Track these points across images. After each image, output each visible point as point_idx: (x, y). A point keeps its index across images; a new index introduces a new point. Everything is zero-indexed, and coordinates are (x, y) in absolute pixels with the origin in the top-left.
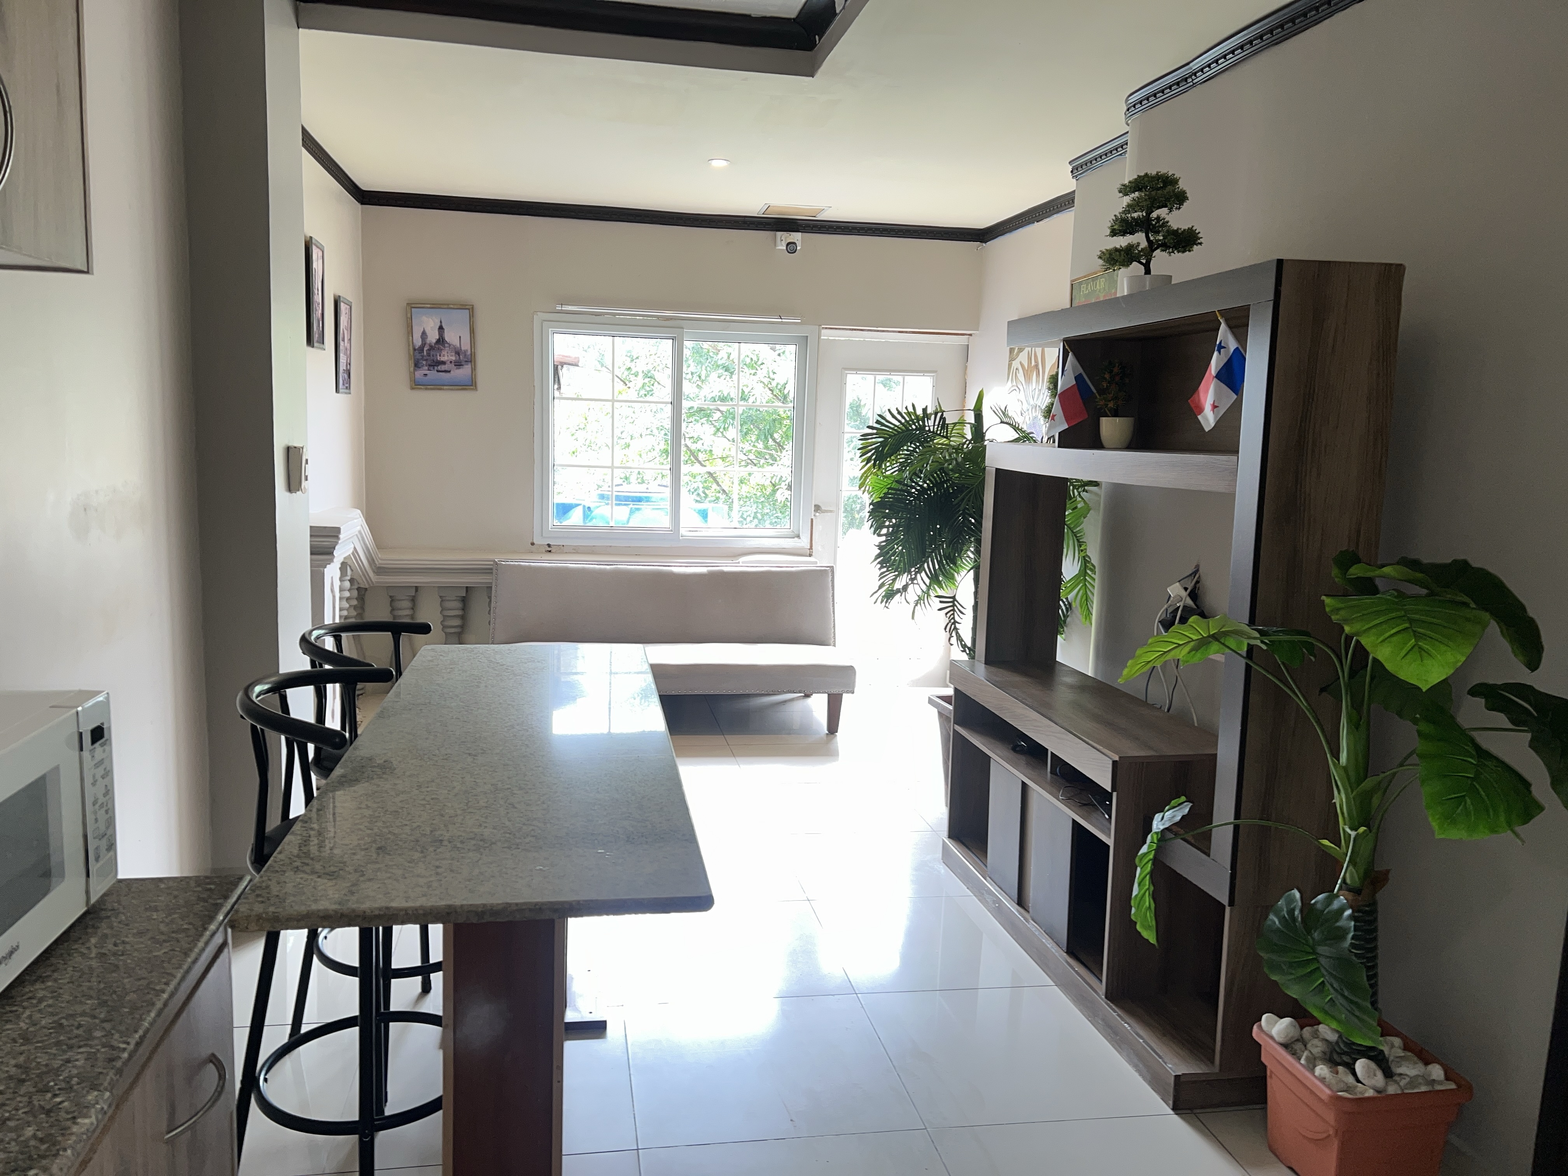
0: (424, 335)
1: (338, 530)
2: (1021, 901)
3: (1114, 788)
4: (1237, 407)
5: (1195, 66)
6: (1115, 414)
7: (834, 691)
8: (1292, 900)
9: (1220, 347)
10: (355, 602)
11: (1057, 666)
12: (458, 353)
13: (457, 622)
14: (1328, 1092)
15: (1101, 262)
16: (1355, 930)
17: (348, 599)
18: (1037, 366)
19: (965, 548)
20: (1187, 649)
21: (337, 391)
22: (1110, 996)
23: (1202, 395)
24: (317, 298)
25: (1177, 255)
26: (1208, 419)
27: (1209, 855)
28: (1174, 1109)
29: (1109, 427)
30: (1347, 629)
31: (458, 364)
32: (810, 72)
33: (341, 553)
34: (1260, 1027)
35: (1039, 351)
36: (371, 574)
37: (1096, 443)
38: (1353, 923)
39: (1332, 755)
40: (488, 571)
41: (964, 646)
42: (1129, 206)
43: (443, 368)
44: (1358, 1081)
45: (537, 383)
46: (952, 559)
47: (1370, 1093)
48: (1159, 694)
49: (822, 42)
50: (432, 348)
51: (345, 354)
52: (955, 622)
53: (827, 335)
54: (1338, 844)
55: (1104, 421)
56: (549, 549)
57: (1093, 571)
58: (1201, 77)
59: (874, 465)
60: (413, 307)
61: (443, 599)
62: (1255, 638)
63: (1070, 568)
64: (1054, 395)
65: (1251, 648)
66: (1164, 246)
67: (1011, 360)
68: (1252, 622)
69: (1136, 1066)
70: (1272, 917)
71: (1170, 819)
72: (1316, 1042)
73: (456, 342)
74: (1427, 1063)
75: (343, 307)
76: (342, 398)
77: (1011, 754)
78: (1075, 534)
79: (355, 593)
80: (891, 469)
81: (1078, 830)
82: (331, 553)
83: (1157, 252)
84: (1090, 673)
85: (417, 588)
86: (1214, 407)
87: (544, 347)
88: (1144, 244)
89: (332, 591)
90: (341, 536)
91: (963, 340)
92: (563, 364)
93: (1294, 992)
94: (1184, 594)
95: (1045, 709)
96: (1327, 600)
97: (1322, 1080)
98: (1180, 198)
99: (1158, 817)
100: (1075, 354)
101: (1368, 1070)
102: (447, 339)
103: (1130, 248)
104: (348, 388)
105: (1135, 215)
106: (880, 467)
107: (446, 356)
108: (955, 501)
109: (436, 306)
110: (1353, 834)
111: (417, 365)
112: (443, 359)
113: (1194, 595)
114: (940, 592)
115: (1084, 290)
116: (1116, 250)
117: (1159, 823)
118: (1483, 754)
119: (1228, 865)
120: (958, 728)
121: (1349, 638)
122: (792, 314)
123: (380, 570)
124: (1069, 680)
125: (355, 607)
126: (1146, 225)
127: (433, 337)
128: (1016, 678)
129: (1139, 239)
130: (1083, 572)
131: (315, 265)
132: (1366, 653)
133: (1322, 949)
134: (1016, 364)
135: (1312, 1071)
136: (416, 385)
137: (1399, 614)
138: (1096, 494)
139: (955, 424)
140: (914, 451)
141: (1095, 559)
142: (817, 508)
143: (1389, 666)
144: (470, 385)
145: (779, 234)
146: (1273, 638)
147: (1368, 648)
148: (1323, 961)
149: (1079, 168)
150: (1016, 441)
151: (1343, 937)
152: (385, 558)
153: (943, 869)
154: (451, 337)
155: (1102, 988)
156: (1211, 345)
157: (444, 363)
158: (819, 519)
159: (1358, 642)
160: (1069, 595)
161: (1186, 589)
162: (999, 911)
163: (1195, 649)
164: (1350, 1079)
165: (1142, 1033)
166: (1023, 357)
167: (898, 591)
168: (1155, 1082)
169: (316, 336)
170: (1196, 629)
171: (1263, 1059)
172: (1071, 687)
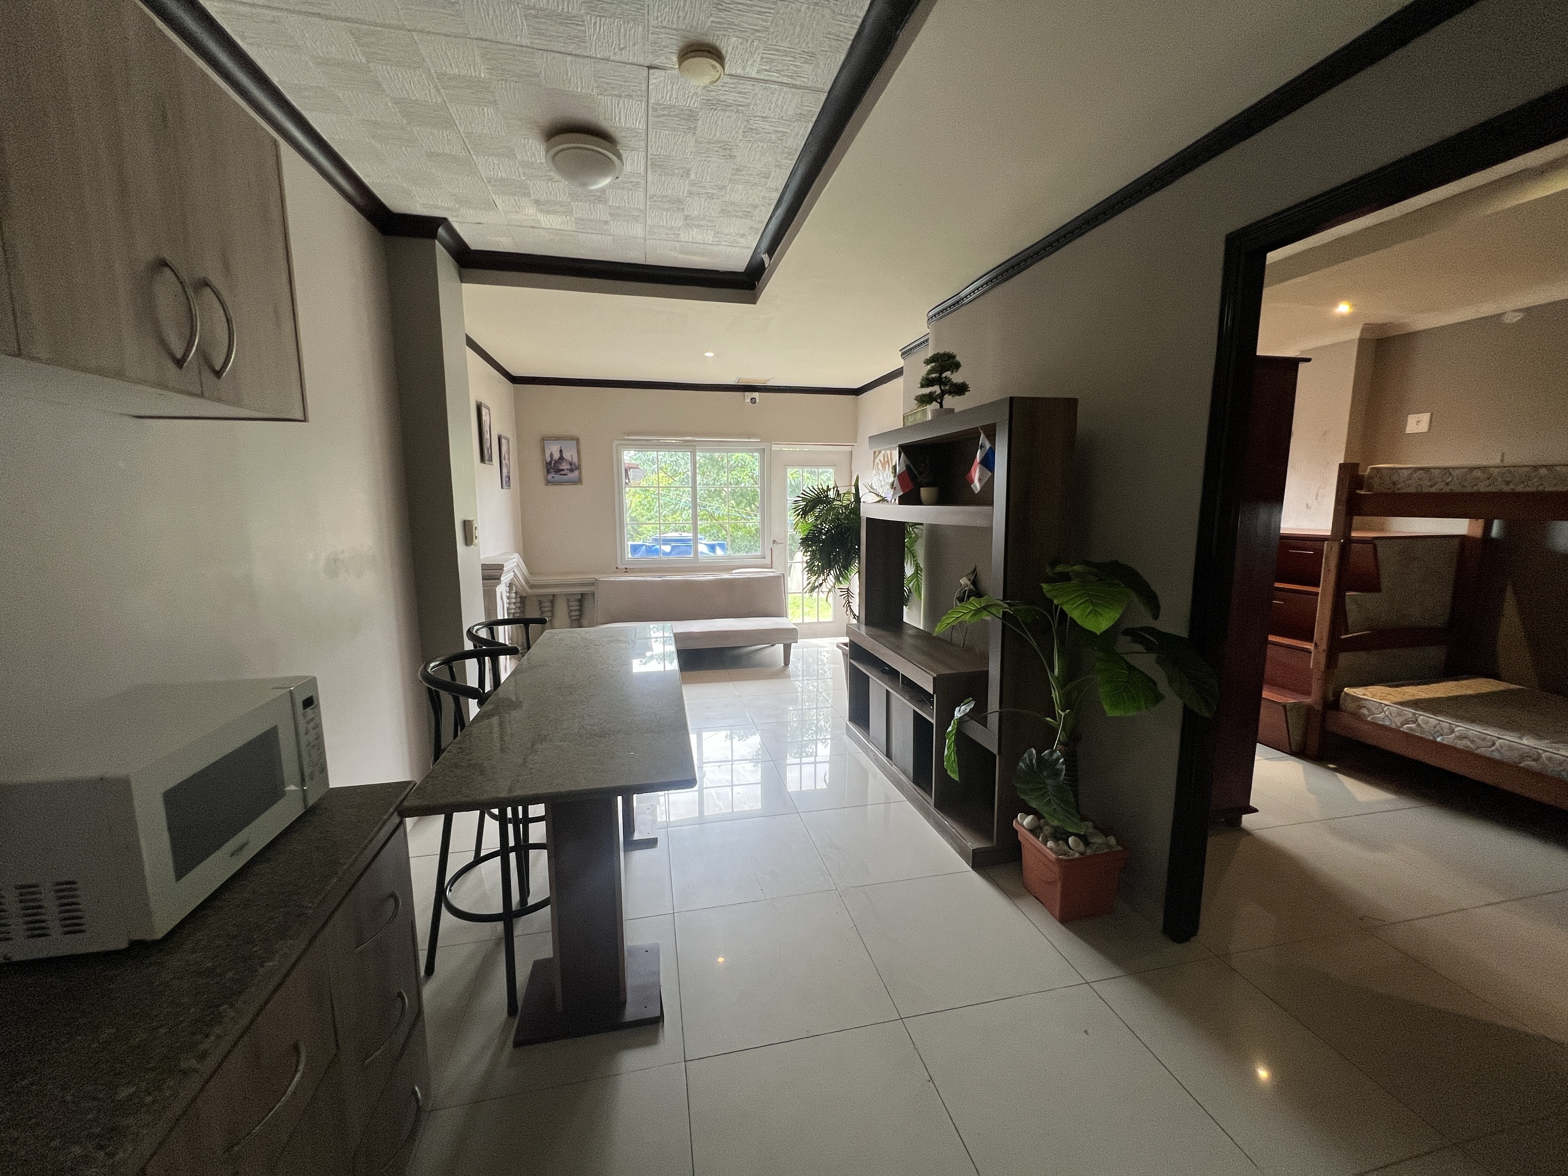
0: (551, 455)
1: (502, 566)
2: (888, 755)
3: (934, 692)
4: (992, 479)
5: (963, 294)
6: (927, 485)
7: (787, 642)
8: (1031, 754)
9: (982, 447)
10: (519, 605)
11: (904, 625)
12: (571, 464)
13: (577, 613)
14: (1054, 856)
15: (916, 402)
16: (1066, 771)
17: (514, 603)
18: (888, 461)
19: (853, 562)
20: (970, 615)
21: (502, 488)
22: (937, 806)
23: (973, 474)
24: (487, 436)
25: (957, 398)
26: (977, 486)
27: (986, 727)
28: (973, 867)
29: (924, 492)
30: (1055, 602)
31: (571, 470)
32: (754, 302)
33: (506, 578)
34: (1017, 821)
35: (889, 452)
36: (527, 588)
37: (918, 502)
38: (1064, 767)
39: (1050, 671)
40: (593, 584)
41: (855, 615)
42: (930, 371)
43: (562, 472)
44: (1070, 848)
45: (616, 479)
46: (846, 567)
47: (1077, 855)
48: (957, 637)
49: (758, 285)
50: (556, 462)
51: (506, 467)
52: (849, 602)
53: (775, 448)
54: (1055, 719)
55: (922, 489)
56: (626, 571)
57: (921, 571)
58: (966, 301)
59: (802, 517)
60: (545, 439)
61: (568, 600)
62: (1007, 608)
63: (909, 570)
64: (895, 477)
65: (1004, 613)
66: (950, 393)
67: (875, 458)
68: (1005, 598)
69: (951, 844)
70: (1021, 764)
71: (963, 711)
72: (1047, 827)
73: (569, 458)
74: (1106, 836)
75: (503, 441)
76: (505, 491)
77: (880, 675)
78: (911, 551)
79: (519, 600)
80: (810, 519)
81: (916, 715)
82: (499, 579)
83: (946, 396)
84: (921, 628)
85: (554, 595)
86: (980, 480)
87: (619, 461)
88: (939, 391)
89: (502, 599)
90: (505, 569)
91: (849, 449)
92: (630, 468)
93: (1034, 805)
94: (969, 583)
95: (897, 649)
96: (1044, 586)
97: (1051, 849)
98: (956, 366)
99: (957, 709)
100: (904, 453)
101: (1075, 841)
102: (564, 456)
103: (931, 394)
104: (509, 486)
105: (933, 376)
106: (805, 518)
107: (565, 466)
108: (846, 536)
109: (557, 439)
110: (1063, 714)
111: (548, 472)
112: (562, 468)
113: (974, 583)
114: (841, 586)
115: (911, 419)
116: (924, 395)
117: (958, 714)
118: (1130, 668)
119: (997, 732)
120: (851, 661)
121: (1057, 607)
122: (755, 436)
123: (532, 586)
124: (910, 632)
125: (519, 608)
126: (939, 381)
127: (557, 456)
128: (881, 632)
129: (936, 389)
130: (916, 573)
131: (484, 418)
132: (1066, 615)
133: (1049, 781)
134: (877, 460)
135: (1046, 844)
136: (548, 482)
137: (1082, 592)
138: (922, 530)
139: (845, 494)
140: (823, 509)
141: (922, 565)
142: (774, 542)
143: (1079, 622)
144: (579, 481)
145: (746, 393)
146: (1016, 607)
147: (1068, 612)
148: (1049, 787)
149: (906, 353)
150: (879, 502)
151: (1060, 774)
152: (534, 580)
153: (846, 738)
154: (567, 455)
155: (932, 802)
156: (976, 446)
157: (563, 470)
158: (776, 548)
159: (1061, 608)
160: (908, 585)
161: (970, 580)
162: (876, 760)
163: (975, 614)
164: (1066, 848)
165: (954, 826)
166: (881, 457)
167: (817, 587)
168: (962, 852)
169: (487, 458)
170: (974, 603)
171: (1019, 838)
172: (912, 636)
